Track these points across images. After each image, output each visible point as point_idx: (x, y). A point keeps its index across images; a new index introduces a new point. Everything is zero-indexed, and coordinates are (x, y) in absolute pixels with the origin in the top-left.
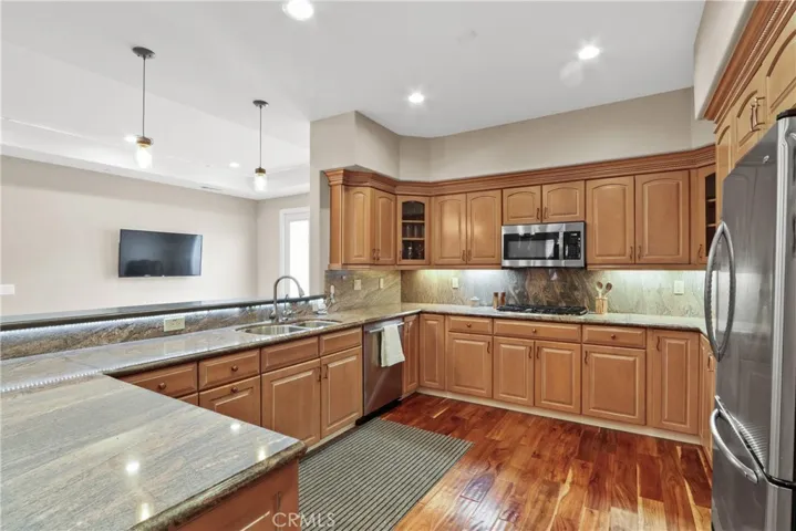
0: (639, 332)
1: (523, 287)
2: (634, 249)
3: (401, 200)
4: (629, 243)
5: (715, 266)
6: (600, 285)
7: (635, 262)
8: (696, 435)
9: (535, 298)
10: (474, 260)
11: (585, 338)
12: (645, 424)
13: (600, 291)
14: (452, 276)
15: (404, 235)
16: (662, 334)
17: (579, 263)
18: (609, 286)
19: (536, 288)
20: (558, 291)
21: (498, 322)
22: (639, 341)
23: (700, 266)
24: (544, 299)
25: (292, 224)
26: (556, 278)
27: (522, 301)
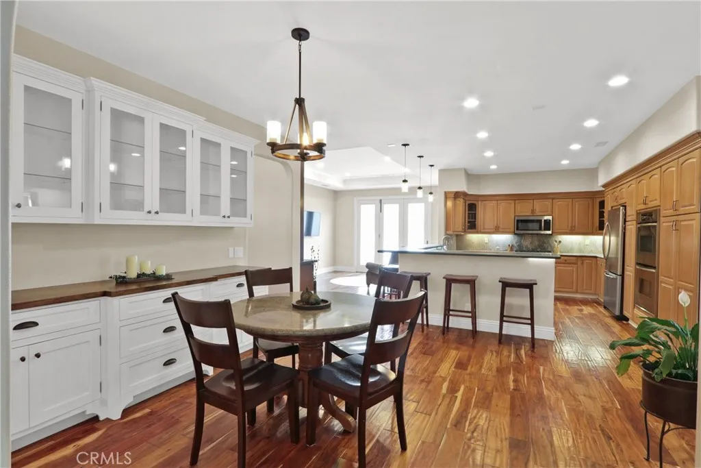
0: (575, 258)
1: (520, 242)
2: (571, 227)
3: (468, 202)
4: (570, 225)
5: (606, 234)
6: (556, 241)
7: (572, 232)
8: (595, 294)
9: (526, 247)
10: (501, 230)
12: (577, 292)
13: (556, 244)
14: (485, 238)
15: (469, 218)
16: (583, 258)
17: (550, 232)
18: (560, 242)
19: (527, 243)
20: (537, 244)
22: (574, 261)
23: (601, 234)
24: (531, 246)
25: (362, 206)
26: (536, 238)
27: (520, 249)
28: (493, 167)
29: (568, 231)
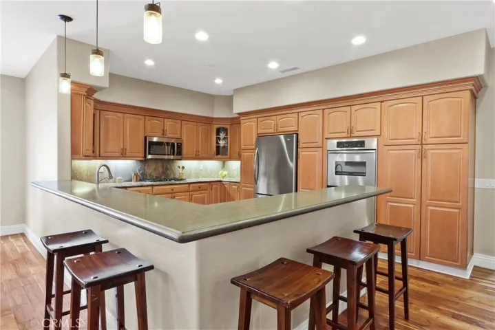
0: (207, 184)
1: (144, 169)
2: (197, 152)
6: (179, 167)
7: (197, 157)
9: (150, 175)
10: (128, 154)
11: (191, 189)
16: (212, 184)
18: (183, 168)
19: (150, 170)
20: (160, 171)
21: (156, 188)
24: (154, 175)
26: (160, 164)
27: (143, 177)
28: (149, 63)
29: (194, 156)
